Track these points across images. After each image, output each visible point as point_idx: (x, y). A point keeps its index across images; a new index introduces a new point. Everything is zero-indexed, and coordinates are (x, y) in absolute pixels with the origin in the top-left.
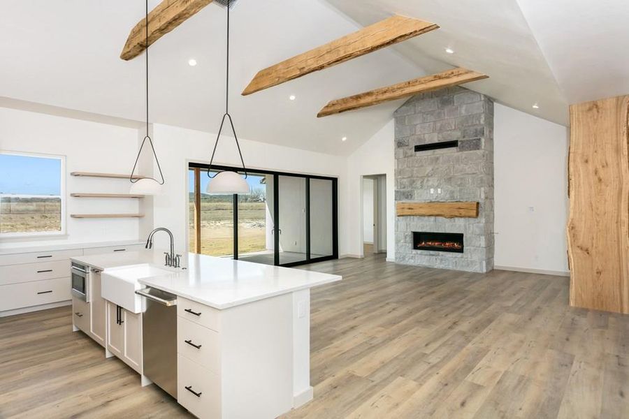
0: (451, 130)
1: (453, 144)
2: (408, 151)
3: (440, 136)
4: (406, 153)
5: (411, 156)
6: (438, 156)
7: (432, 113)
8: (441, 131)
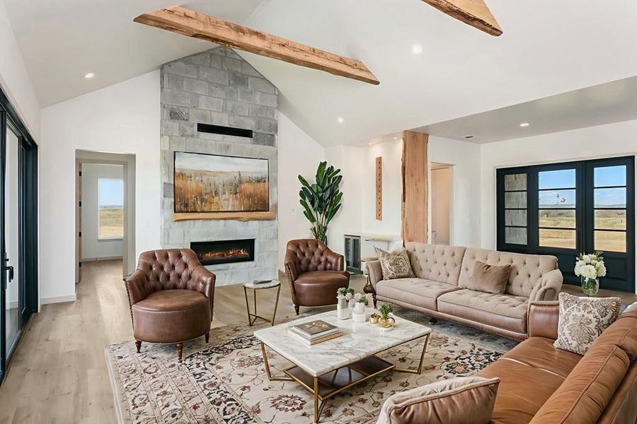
0: (244, 116)
1: (246, 133)
2: (188, 128)
3: (232, 119)
4: (184, 130)
5: (192, 136)
6: (229, 143)
7: (222, 87)
8: (232, 113)
